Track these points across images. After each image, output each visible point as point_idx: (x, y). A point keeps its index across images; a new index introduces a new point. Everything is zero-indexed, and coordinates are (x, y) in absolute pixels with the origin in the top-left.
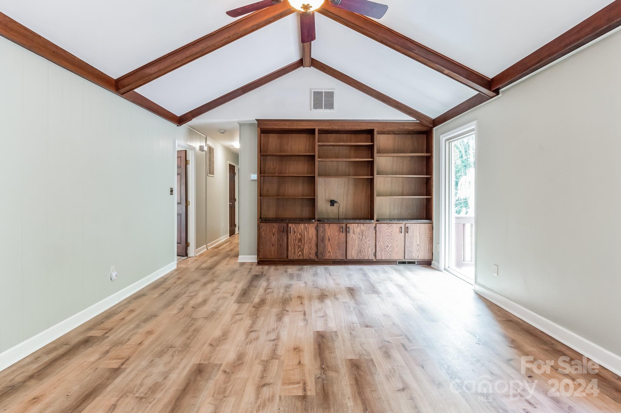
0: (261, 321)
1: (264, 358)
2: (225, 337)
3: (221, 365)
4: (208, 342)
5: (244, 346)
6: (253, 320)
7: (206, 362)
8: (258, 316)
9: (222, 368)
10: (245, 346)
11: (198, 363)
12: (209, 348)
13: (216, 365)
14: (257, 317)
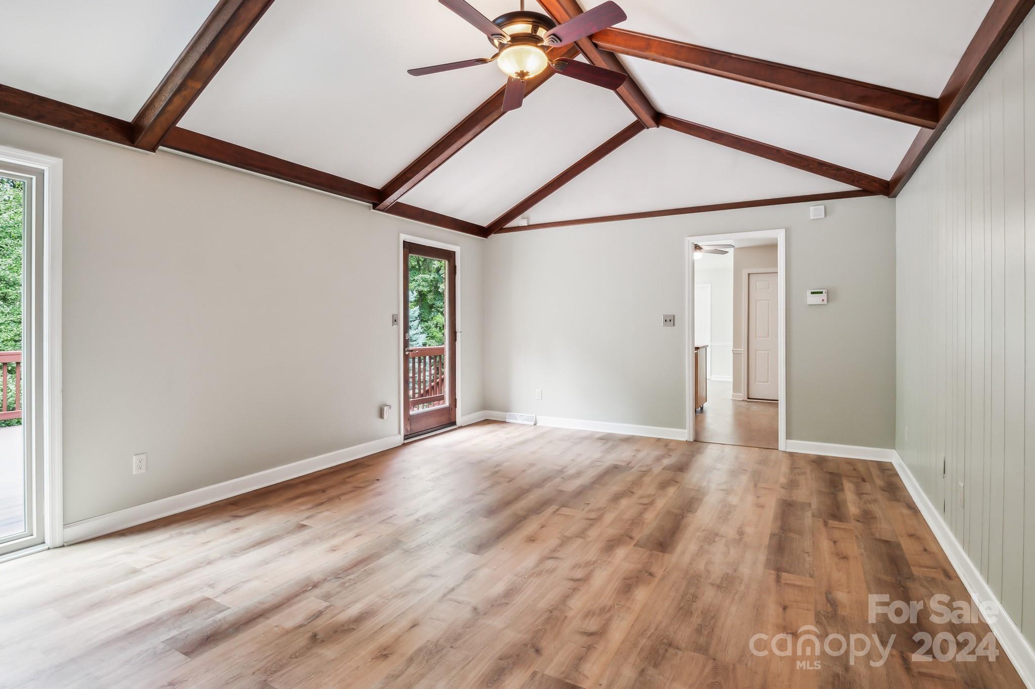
0: (551, 597)
1: (580, 541)
2: (627, 581)
3: (635, 545)
4: (656, 580)
5: (600, 560)
6: (564, 604)
7: (655, 552)
8: (548, 613)
9: (634, 542)
10: (597, 561)
11: (666, 554)
12: (654, 570)
13: (641, 547)
14: (551, 612)
